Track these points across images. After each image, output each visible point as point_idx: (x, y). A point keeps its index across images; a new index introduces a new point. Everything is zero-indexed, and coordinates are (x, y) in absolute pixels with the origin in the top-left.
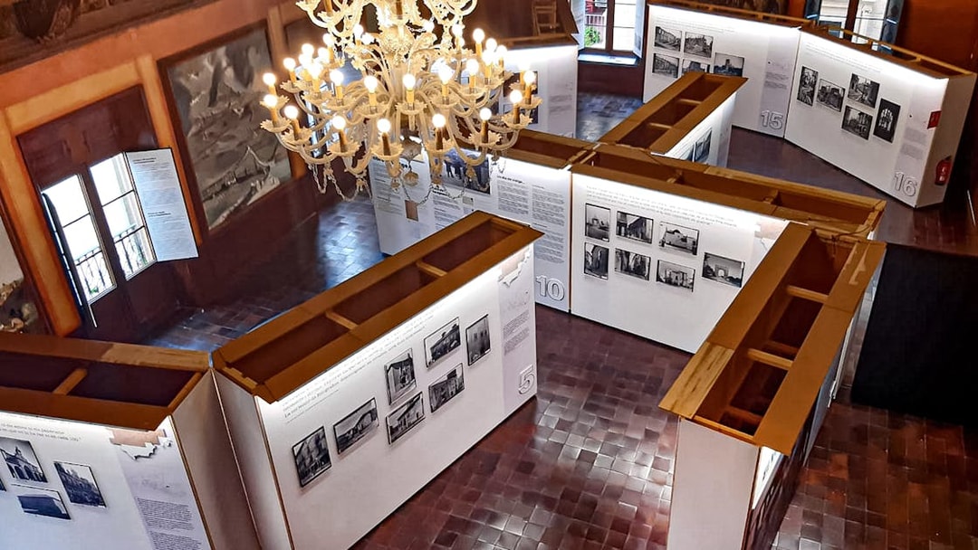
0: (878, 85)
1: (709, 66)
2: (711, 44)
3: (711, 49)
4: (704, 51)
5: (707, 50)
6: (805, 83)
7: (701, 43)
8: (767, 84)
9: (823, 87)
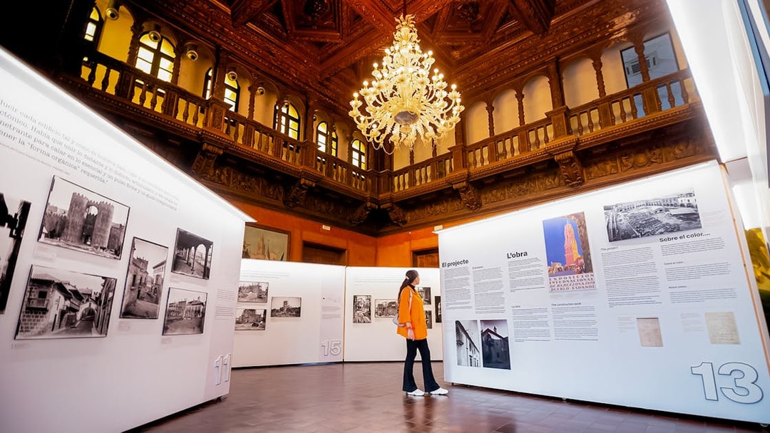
0: (430, 288)
1: (265, 311)
2: (267, 290)
3: (267, 294)
4: (260, 297)
5: (262, 296)
6: (360, 307)
7: (256, 290)
8: (324, 317)
9: (379, 305)
